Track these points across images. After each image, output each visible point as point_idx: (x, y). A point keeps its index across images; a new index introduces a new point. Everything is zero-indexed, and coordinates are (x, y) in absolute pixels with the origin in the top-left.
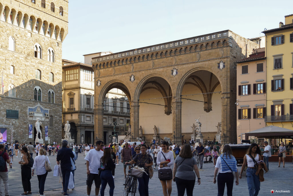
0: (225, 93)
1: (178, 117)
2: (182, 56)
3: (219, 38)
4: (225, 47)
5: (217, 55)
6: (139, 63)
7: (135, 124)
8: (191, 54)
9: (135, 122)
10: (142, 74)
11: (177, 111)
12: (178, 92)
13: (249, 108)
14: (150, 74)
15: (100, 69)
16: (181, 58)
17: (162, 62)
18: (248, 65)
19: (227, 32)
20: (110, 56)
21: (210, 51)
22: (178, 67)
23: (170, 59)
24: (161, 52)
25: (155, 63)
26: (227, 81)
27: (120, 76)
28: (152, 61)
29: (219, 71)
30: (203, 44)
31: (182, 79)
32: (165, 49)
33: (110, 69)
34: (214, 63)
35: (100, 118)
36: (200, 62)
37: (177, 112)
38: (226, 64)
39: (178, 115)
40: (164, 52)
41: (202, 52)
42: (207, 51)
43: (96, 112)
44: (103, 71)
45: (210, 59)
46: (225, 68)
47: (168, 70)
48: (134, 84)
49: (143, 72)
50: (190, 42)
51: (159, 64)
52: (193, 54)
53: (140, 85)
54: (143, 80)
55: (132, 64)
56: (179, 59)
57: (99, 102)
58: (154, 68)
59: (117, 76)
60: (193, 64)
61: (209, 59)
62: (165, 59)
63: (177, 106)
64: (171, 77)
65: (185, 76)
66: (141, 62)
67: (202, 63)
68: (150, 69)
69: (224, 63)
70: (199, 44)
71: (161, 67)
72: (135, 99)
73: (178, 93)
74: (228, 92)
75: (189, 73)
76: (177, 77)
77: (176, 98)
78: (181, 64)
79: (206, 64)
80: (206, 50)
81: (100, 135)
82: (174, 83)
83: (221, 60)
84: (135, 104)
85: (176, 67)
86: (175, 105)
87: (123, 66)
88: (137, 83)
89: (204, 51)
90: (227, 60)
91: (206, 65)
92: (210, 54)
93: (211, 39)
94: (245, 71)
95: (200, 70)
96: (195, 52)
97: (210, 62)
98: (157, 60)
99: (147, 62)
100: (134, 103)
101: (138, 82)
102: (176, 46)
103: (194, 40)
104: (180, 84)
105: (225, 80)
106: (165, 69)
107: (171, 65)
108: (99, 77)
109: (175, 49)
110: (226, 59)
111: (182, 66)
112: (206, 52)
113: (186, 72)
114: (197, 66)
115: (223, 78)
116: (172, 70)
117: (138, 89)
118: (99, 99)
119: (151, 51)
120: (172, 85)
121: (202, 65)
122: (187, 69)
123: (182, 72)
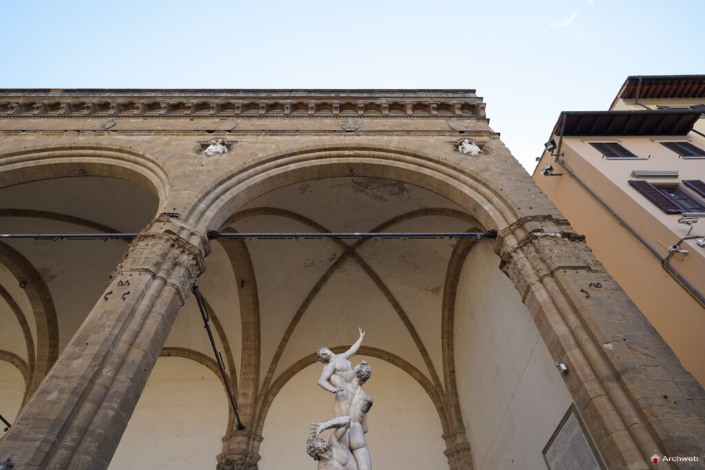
11: (147, 286)
12: (202, 206)
29: (465, 159)
31: (251, 171)
37: (151, 291)
63: (165, 256)
65: (267, 165)
67: (370, 137)
73: (203, 213)
77: (178, 222)
79: (390, 140)
86: (158, 252)
95: (351, 159)
104: (230, 182)
120: (177, 178)
121: (370, 140)
122: (286, 145)
123: (261, 149)
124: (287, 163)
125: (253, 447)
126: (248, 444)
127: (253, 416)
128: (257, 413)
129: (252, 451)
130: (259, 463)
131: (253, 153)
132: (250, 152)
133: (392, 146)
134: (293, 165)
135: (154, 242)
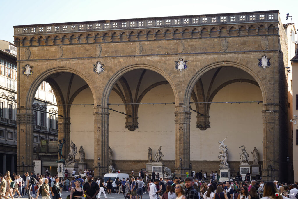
0: (272, 105)
1: (186, 136)
2: (195, 41)
3: (261, 20)
4: (270, 35)
5: (257, 46)
6: (113, 44)
7: (104, 143)
8: (212, 39)
9: (104, 141)
10: (118, 62)
12: (186, 96)
15: (31, 46)
16: (194, 44)
17: (158, 47)
19: (276, 14)
20: (53, 27)
21: (245, 39)
22: (188, 58)
23: (174, 43)
24: (157, 31)
25: (143, 48)
26: (274, 87)
27: (73, 62)
28: (139, 43)
29: (260, 71)
30: (235, 26)
31: (195, 77)
32: (165, 26)
33: (53, 49)
34: (252, 57)
35: (29, 129)
36: (227, 53)
37: (186, 127)
38: (272, 61)
39: (187, 133)
40: (163, 31)
41: (230, 39)
42: (240, 38)
43: (23, 119)
44: (38, 50)
45: (246, 50)
46: (271, 66)
47: (168, 60)
48: (102, 77)
49: (121, 60)
50: (211, 21)
51: (152, 50)
52: (216, 40)
53: (112, 81)
54: (120, 72)
55: (98, 45)
56: (189, 46)
57: (27, 102)
58: (141, 54)
59: (68, 62)
60: (216, 56)
61: (243, 50)
62: (163, 42)
63: (185, 118)
64: (174, 72)
65: (199, 73)
66: (117, 42)
67: (231, 55)
68: (135, 56)
69: (269, 59)
70: (228, 26)
71: (157, 54)
72: (104, 102)
73: (187, 99)
74: (275, 103)
75: (207, 69)
76: (186, 72)
77: (184, 106)
78: (193, 54)
79: (238, 57)
80: (238, 36)
81: (29, 159)
82: (181, 81)
83: (263, 54)
84: (104, 111)
85: (184, 57)
86: (183, 117)
87: (80, 45)
88: (108, 76)
89: (234, 37)
90: (274, 56)
91: (239, 60)
92: (244, 43)
93: (248, 21)
95: (225, 65)
96: (219, 37)
97: (245, 55)
98: (148, 43)
99: (129, 43)
100: (102, 108)
101: (111, 74)
102: (185, 25)
103: (219, 19)
104: (190, 84)
105: (270, 84)
106: (163, 58)
107: (175, 53)
108: (28, 60)
109: (184, 29)
110: (272, 54)
111: (194, 57)
112: (238, 40)
113: (203, 66)
114: (223, 60)
115: (267, 81)
116: (177, 60)
117: (109, 86)
118: (28, 97)
119: (138, 27)
120: (176, 85)
121: (231, 57)
122: (203, 63)
123: (196, 66)
124: (205, 70)
125: (207, 120)
126: (205, 119)
127: (205, 110)
128: (206, 109)
129: (207, 121)
130: (210, 124)
131: (194, 69)
132: (193, 68)
133: (238, 62)
134: (207, 70)
135: (181, 115)
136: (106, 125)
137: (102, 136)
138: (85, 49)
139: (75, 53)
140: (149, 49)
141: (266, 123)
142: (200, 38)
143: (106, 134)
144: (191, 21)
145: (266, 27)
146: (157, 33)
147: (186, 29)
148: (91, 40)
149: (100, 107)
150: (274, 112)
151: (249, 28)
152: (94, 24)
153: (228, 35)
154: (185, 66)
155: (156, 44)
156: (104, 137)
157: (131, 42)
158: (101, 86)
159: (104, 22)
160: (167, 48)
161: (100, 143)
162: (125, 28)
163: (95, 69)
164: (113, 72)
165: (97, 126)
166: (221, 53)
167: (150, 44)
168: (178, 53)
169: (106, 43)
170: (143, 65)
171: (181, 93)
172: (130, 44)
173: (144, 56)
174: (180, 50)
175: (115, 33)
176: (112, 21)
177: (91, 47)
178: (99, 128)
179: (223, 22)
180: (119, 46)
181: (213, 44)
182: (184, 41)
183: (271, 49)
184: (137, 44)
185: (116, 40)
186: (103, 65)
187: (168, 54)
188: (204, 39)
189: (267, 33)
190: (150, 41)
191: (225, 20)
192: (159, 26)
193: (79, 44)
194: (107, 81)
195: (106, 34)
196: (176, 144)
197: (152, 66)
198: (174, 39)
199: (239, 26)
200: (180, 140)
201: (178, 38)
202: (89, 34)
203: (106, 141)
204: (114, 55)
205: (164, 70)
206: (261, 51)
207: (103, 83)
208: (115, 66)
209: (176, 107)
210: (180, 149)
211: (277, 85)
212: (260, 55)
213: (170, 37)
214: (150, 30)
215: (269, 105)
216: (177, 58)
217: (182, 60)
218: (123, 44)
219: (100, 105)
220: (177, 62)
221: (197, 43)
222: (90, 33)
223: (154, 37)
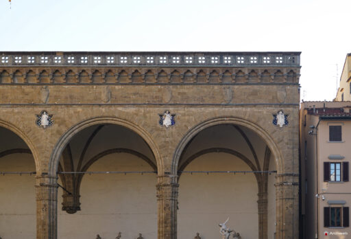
0: (290, 175)
2: (187, 88)
3: (278, 64)
4: (289, 84)
5: (271, 98)
6: (67, 87)
7: (51, 228)
8: (212, 86)
9: (52, 224)
10: (75, 112)
12: (174, 163)
13: (346, 206)
14: (100, 115)
16: (186, 91)
17: (135, 94)
18: (340, 127)
19: (298, 56)
21: (256, 87)
22: (177, 110)
23: (157, 90)
24: (133, 71)
25: (113, 94)
26: (293, 152)
27: (5, 111)
28: (106, 86)
29: (275, 131)
30: (243, 70)
31: (186, 137)
34: (265, 112)
36: (232, 106)
37: (173, 205)
38: (290, 119)
40: (143, 72)
41: (236, 87)
42: (249, 86)
45: (257, 103)
47: (149, 112)
48: (50, 133)
49: (79, 109)
50: (210, 62)
51: (125, 97)
52: (216, 87)
53: (65, 139)
54: (77, 127)
55: (44, 87)
56: (179, 93)
58: (109, 103)
60: (216, 109)
61: (253, 103)
62: (142, 87)
63: (172, 192)
64: (158, 129)
65: (192, 131)
66: (74, 84)
67: (237, 109)
68: (100, 105)
70: (234, 69)
71: (132, 103)
72: (51, 169)
73: (175, 166)
74: (295, 173)
75: (203, 125)
76: (174, 130)
77: (171, 176)
78: (185, 105)
79: (246, 112)
80: (247, 84)
82: (168, 142)
83: (279, 109)
84: (51, 182)
85: (171, 109)
86: (170, 191)
87: (16, 87)
88: (58, 132)
89: (242, 84)
90: (292, 111)
91: (248, 115)
92: (255, 93)
93: (261, 64)
94: (335, 135)
95: (228, 122)
96: (221, 84)
97: (255, 109)
98: (120, 87)
99: (91, 87)
100: (50, 178)
101: (64, 129)
102: (174, 64)
103: (221, 59)
104: (180, 146)
105: (288, 148)
106: (142, 110)
107: (160, 103)
109: (173, 70)
110: (291, 109)
111: (186, 109)
112: (246, 88)
113: (199, 122)
114: (225, 115)
115: (285, 144)
116: (162, 113)
117: (59, 147)
120: (160, 147)
121: (237, 112)
122: (199, 117)
123: (188, 121)
131: (185, 126)
132: (184, 124)
133: (246, 118)
134: (202, 128)
135: (168, 187)
136: (55, 202)
137: (50, 217)
138: (23, 92)
139: (7, 97)
140: (121, 96)
141: (282, 199)
142: (194, 84)
143: (55, 215)
144: (183, 60)
145: (285, 73)
146: (133, 73)
147: (175, 71)
148: (34, 80)
149: (46, 176)
150: (294, 184)
151: (262, 73)
152: (38, 57)
153: (234, 81)
154: (173, 122)
155: (131, 89)
156: (51, 219)
157: (95, 84)
158: (48, 146)
159: (53, 54)
160: (147, 96)
161: (47, 227)
162: (86, 64)
163: (38, 122)
164: (66, 126)
165: (42, 203)
166: (223, 105)
167: (123, 89)
168: (163, 102)
169: (56, 84)
170: (111, 118)
171: (167, 158)
172: (93, 88)
173: (114, 105)
174: (167, 99)
175: (70, 71)
176: (66, 54)
177: (33, 90)
178: (45, 205)
179: (227, 64)
180: (76, 90)
181: (211, 93)
182: (171, 87)
183: (290, 102)
184: (103, 89)
185: (72, 81)
186: (51, 116)
187: (148, 104)
188: (200, 86)
189: (285, 81)
190: (122, 84)
191: (229, 62)
192: (137, 64)
193: (13, 84)
194: (57, 139)
195: (57, 71)
196: (159, 227)
197: (125, 120)
198: (157, 84)
199: (248, 69)
200: (165, 223)
201: (163, 82)
202: (30, 71)
203: (55, 224)
204: (69, 102)
205: (143, 126)
206: (277, 105)
207: (51, 142)
208: (70, 118)
209: (160, 177)
210: (165, 235)
211: (296, 150)
212: (276, 110)
213: (151, 81)
214: (124, 68)
215: (287, 175)
216: (161, 110)
217: (169, 113)
218: (83, 88)
219: (47, 174)
220: (161, 116)
221: (190, 90)
222: (31, 69)
223: (130, 79)
